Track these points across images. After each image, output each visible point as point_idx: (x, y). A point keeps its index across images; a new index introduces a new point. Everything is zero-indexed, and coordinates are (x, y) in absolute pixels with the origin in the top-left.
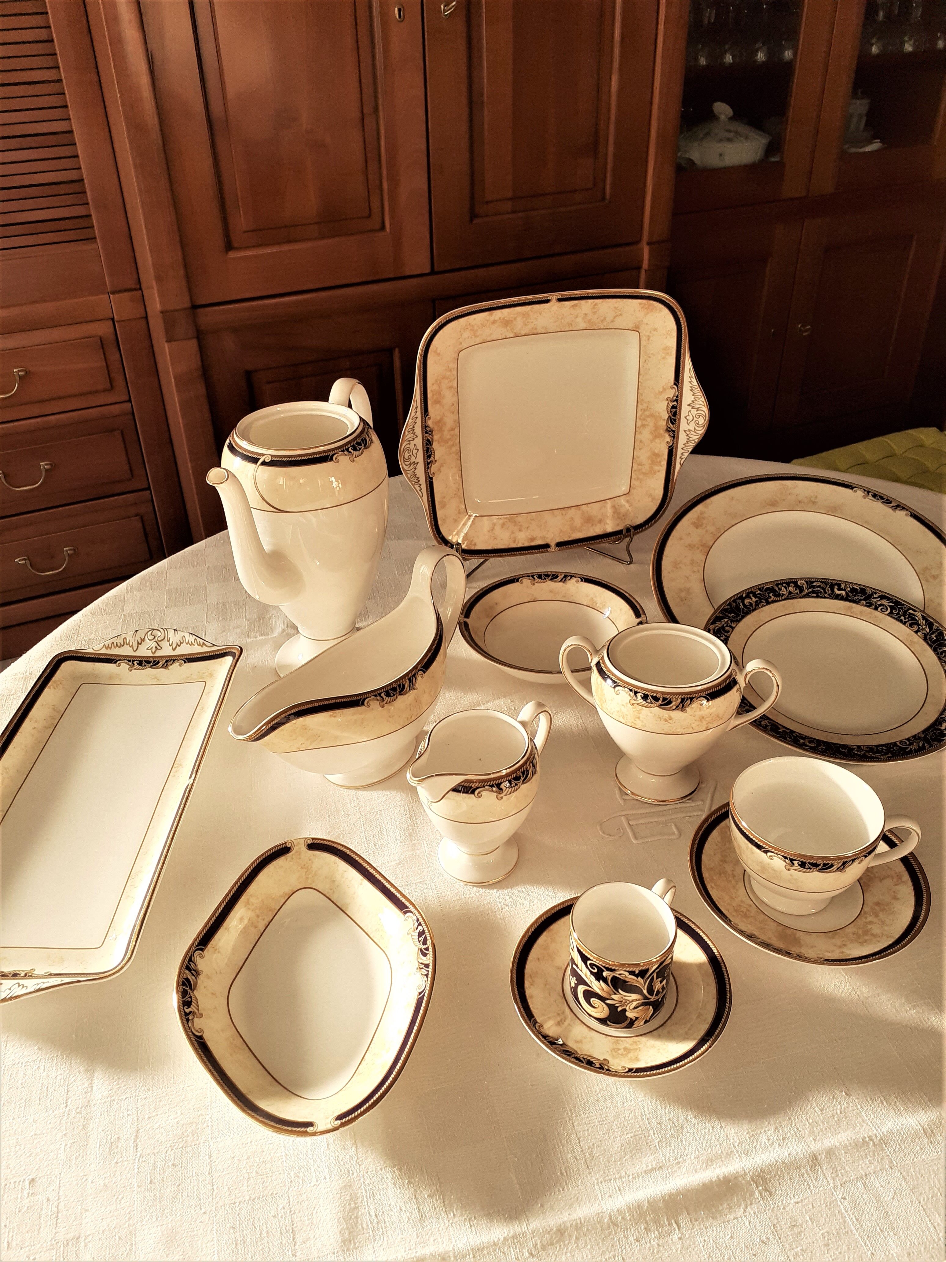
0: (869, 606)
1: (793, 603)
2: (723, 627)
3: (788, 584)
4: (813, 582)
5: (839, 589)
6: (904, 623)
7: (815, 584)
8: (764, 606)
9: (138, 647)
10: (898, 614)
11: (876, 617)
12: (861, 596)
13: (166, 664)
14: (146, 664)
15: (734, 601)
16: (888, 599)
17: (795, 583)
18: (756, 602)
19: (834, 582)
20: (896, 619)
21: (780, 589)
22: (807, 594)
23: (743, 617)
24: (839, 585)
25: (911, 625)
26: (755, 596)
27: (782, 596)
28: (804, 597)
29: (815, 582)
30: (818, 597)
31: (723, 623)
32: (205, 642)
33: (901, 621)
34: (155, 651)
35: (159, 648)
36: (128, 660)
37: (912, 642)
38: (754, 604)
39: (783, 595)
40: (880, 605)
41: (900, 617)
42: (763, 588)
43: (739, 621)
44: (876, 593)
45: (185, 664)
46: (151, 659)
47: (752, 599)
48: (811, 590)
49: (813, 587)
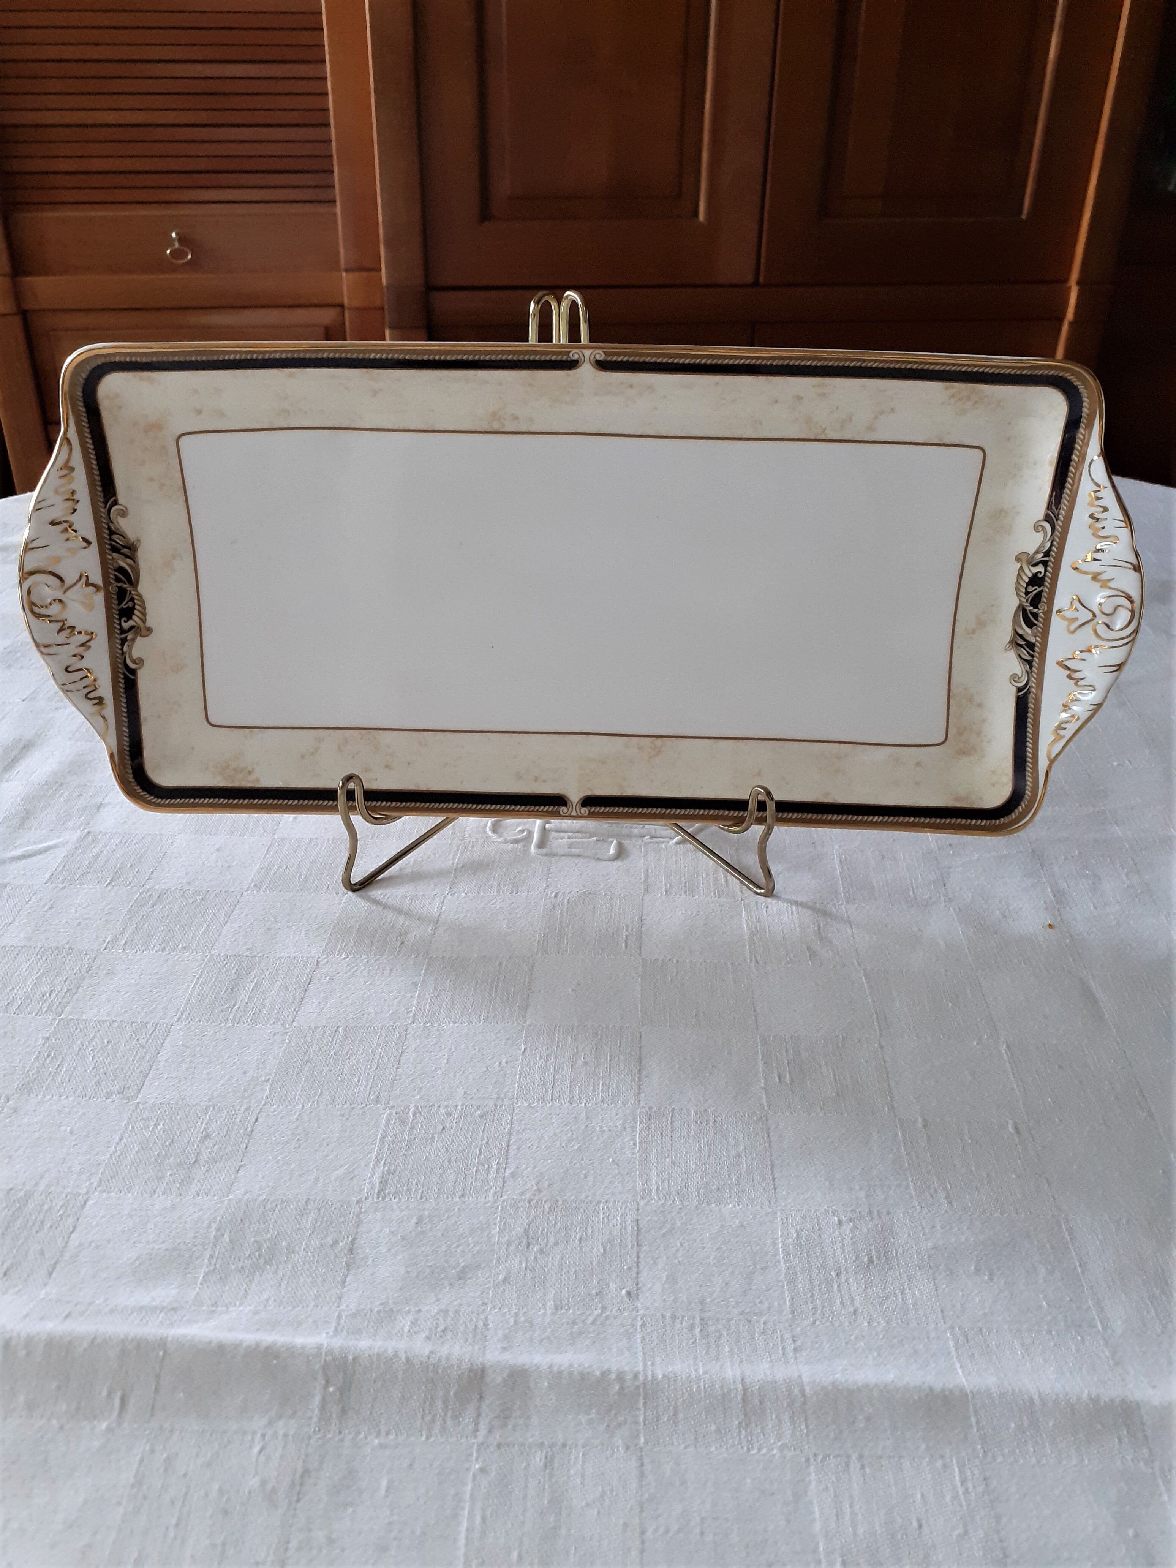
9: (1085, 573)
13: (1022, 643)
14: (1031, 596)
32: (1063, 742)
34: (1064, 618)
35: (1072, 628)
36: (1050, 550)
45: (1014, 690)
46: (1043, 607)
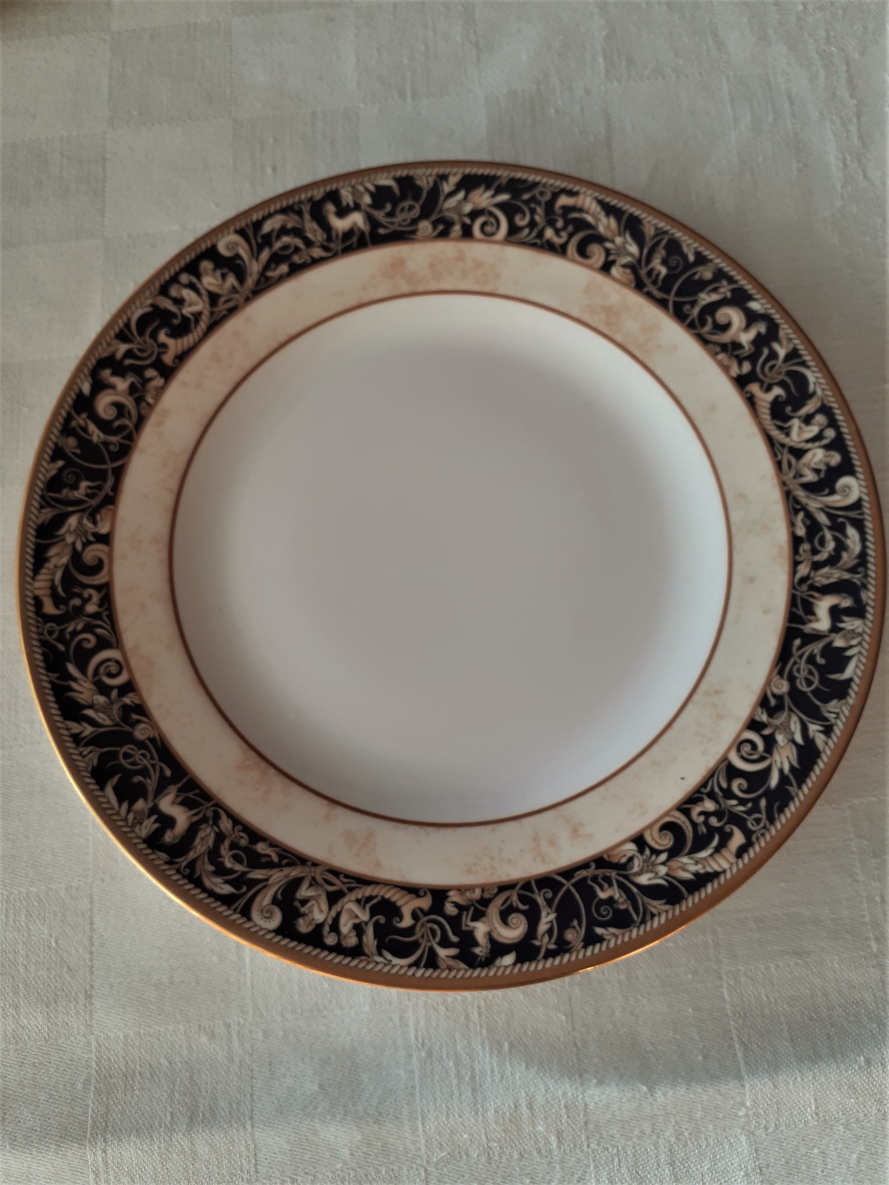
0: (444, 235)
1: (236, 334)
2: (76, 557)
3: (192, 268)
4: (258, 225)
5: (343, 212)
6: (560, 251)
7: (267, 228)
8: (161, 391)
10: (532, 224)
11: (478, 264)
12: (411, 208)
15: (67, 430)
16: (487, 181)
17: (212, 254)
18: (132, 389)
19: (318, 194)
20: (533, 246)
21: (179, 302)
22: (262, 274)
23: (119, 473)
24: (334, 196)
25: (582, 251)
26: (120, 370)
27: (197, 322)
28: (257, 292)
29: (265, 218)
30: (296, 269)
31: (70, 539)
33: (550, 248)
37: (608, 310)
38: (129, 402)
39: (197, 316)
40: (475, 214)
41: (541, 235)
42: (127, 325)
43: (111, 500)
44: (444, 177)
47: (112, 387)
48: (265, 255)
49: (267, 240)
